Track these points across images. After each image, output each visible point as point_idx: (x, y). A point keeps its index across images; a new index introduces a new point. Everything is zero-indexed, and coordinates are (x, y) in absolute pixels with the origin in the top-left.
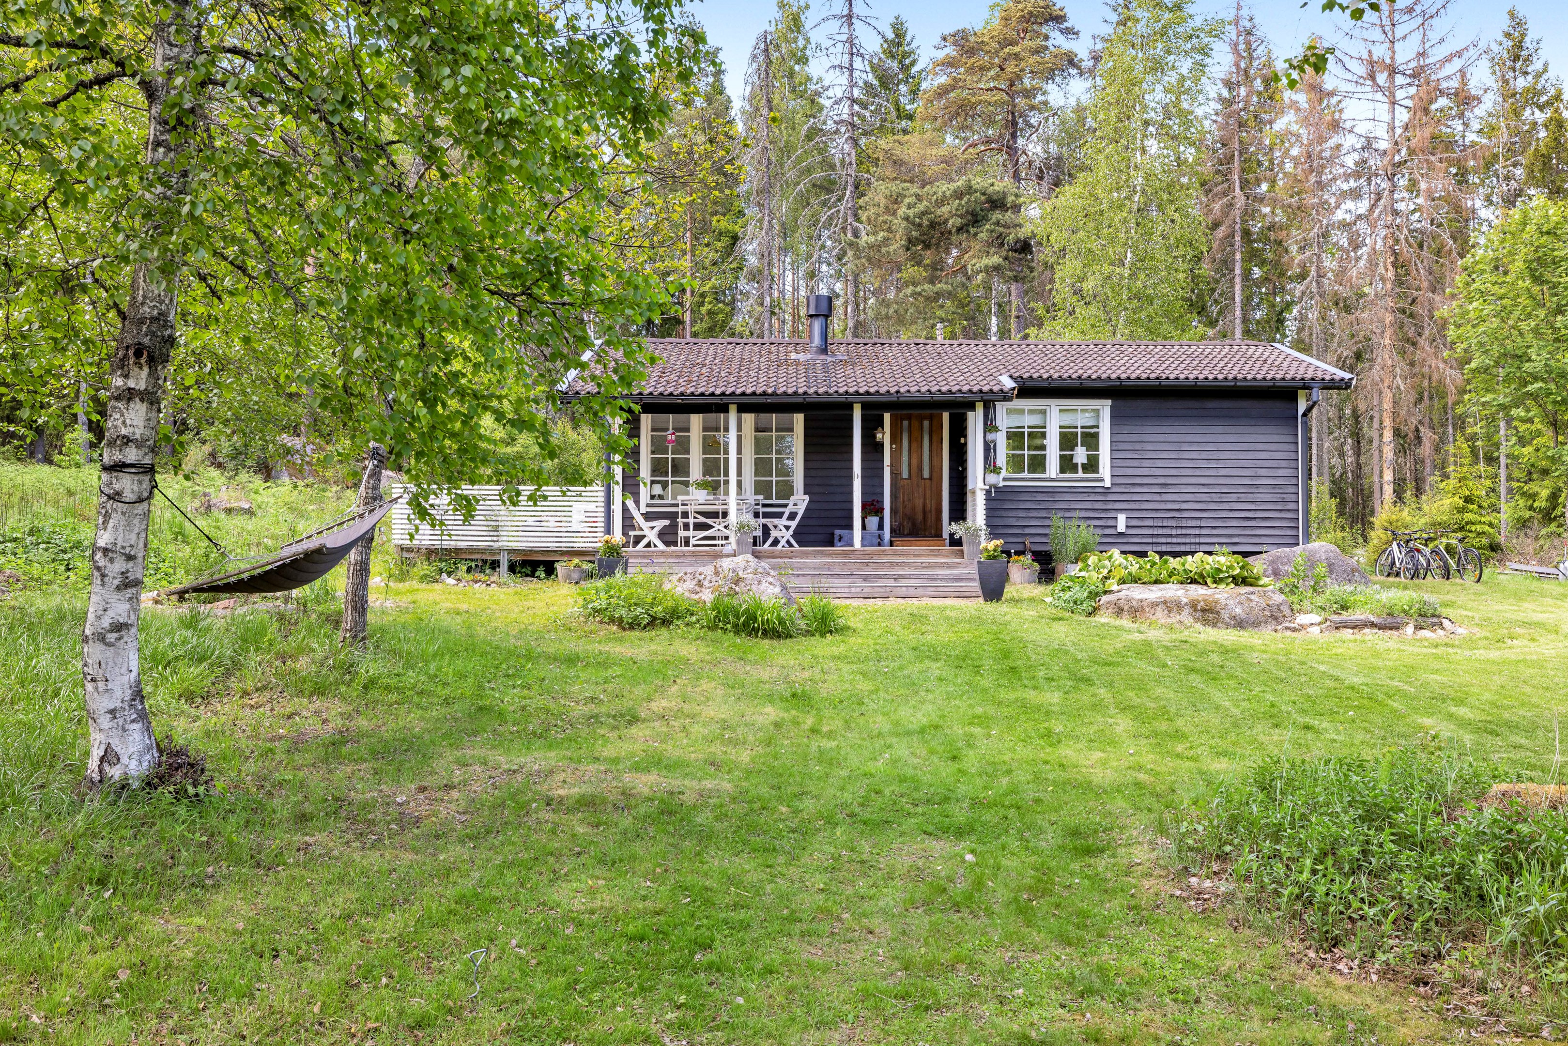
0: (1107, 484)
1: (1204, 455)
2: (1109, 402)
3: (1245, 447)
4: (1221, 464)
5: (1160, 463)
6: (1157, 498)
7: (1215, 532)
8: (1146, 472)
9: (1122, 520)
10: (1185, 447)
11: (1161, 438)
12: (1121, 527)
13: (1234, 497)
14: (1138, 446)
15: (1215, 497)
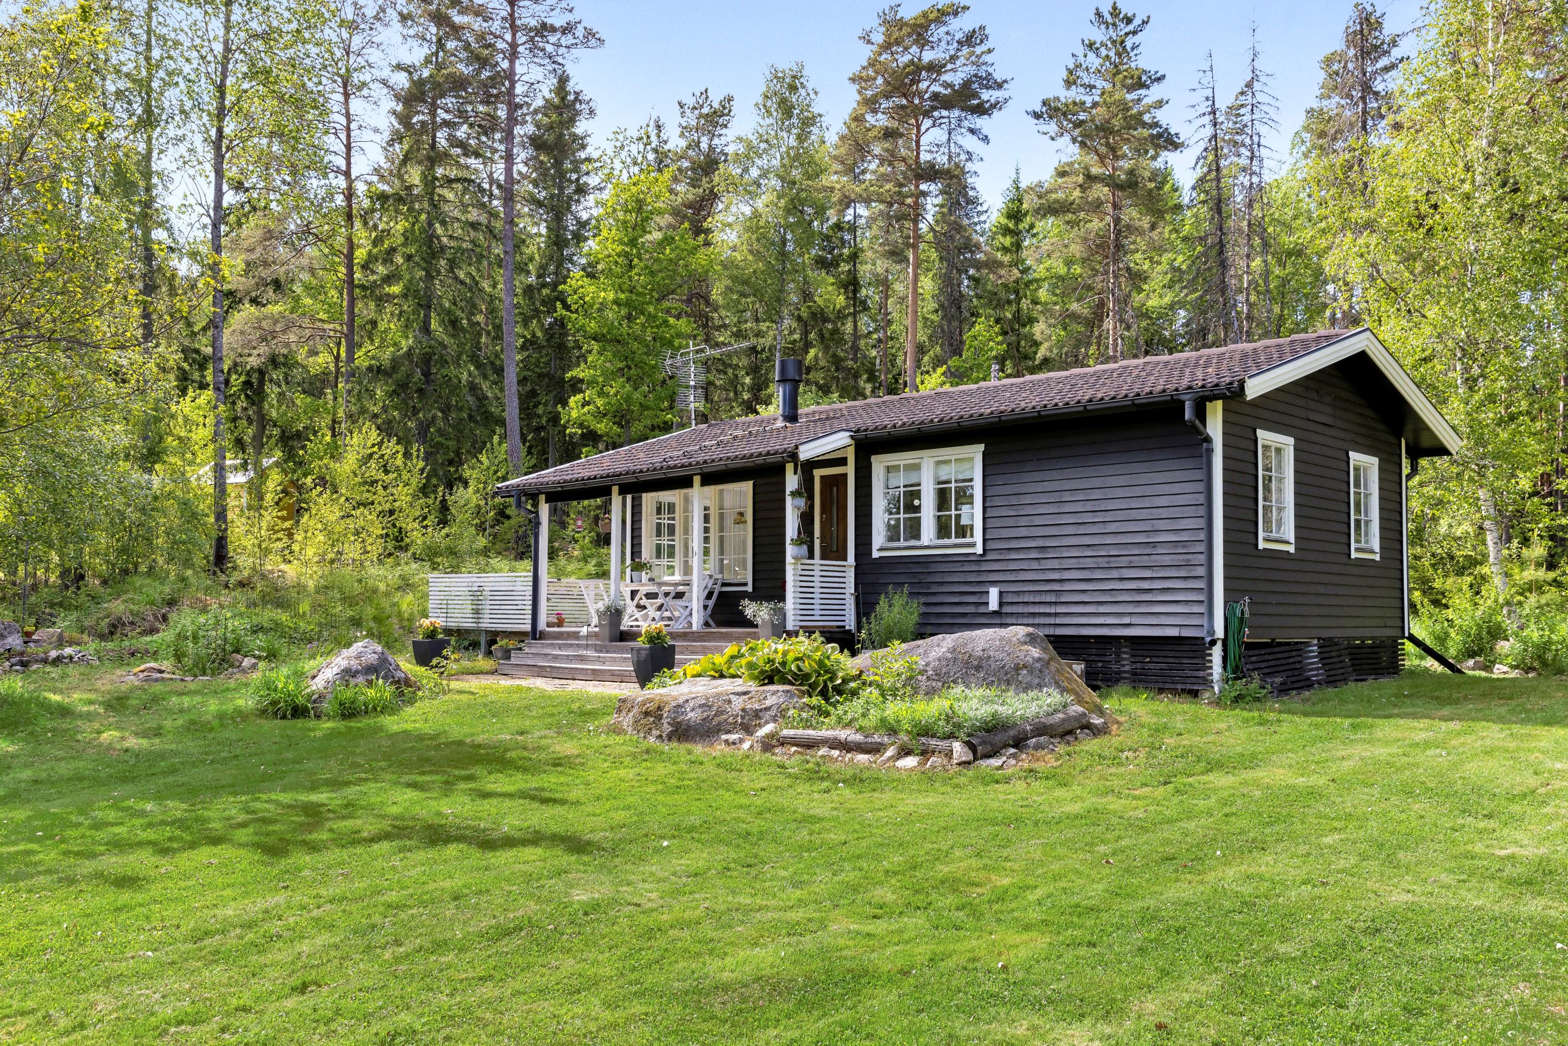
0: (979, 550)
1: (1089, 507)
2: (981, 447)
3: (1138, 491)
4: (1109, 517)
5: (1038, 521)
6: (1035, 565)
7: (1102, 609)
8: (1023, 532)
9: (994, 593)
10: (1067, 497)
11: (1039, 487)
12: (993, 605)
13: (1124, 561)
14: (1014, 500)
15: (1102, 562)
